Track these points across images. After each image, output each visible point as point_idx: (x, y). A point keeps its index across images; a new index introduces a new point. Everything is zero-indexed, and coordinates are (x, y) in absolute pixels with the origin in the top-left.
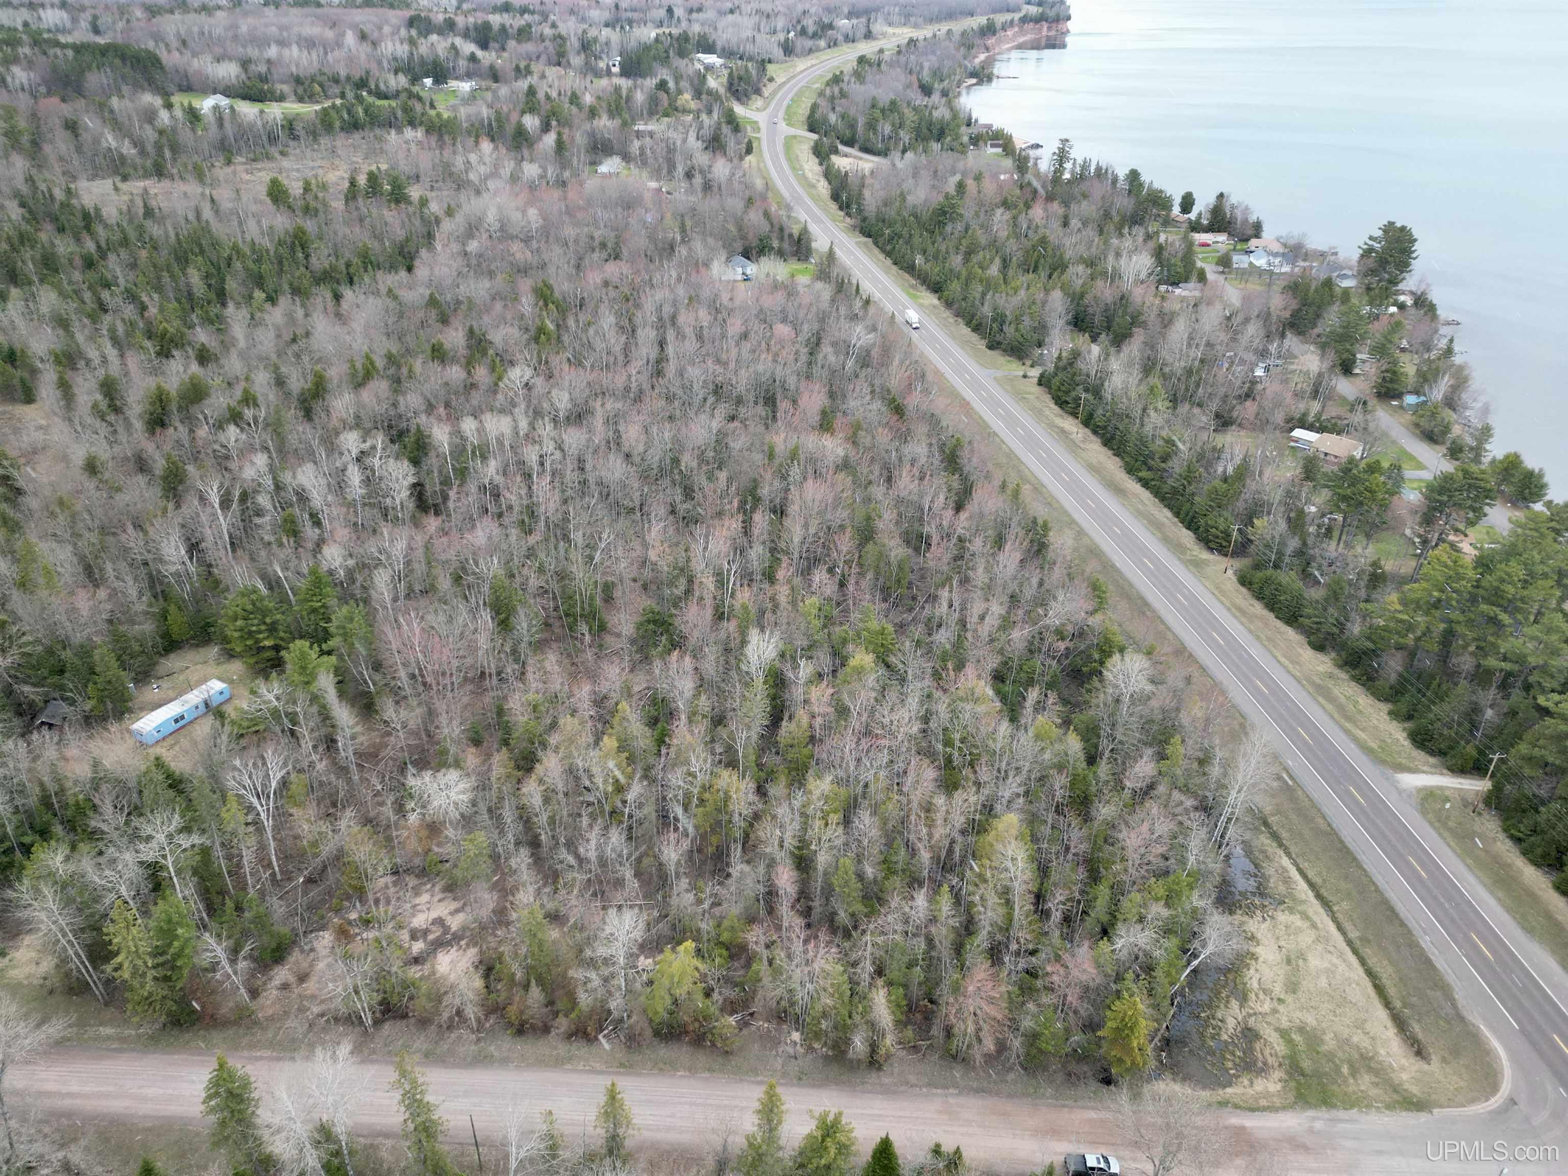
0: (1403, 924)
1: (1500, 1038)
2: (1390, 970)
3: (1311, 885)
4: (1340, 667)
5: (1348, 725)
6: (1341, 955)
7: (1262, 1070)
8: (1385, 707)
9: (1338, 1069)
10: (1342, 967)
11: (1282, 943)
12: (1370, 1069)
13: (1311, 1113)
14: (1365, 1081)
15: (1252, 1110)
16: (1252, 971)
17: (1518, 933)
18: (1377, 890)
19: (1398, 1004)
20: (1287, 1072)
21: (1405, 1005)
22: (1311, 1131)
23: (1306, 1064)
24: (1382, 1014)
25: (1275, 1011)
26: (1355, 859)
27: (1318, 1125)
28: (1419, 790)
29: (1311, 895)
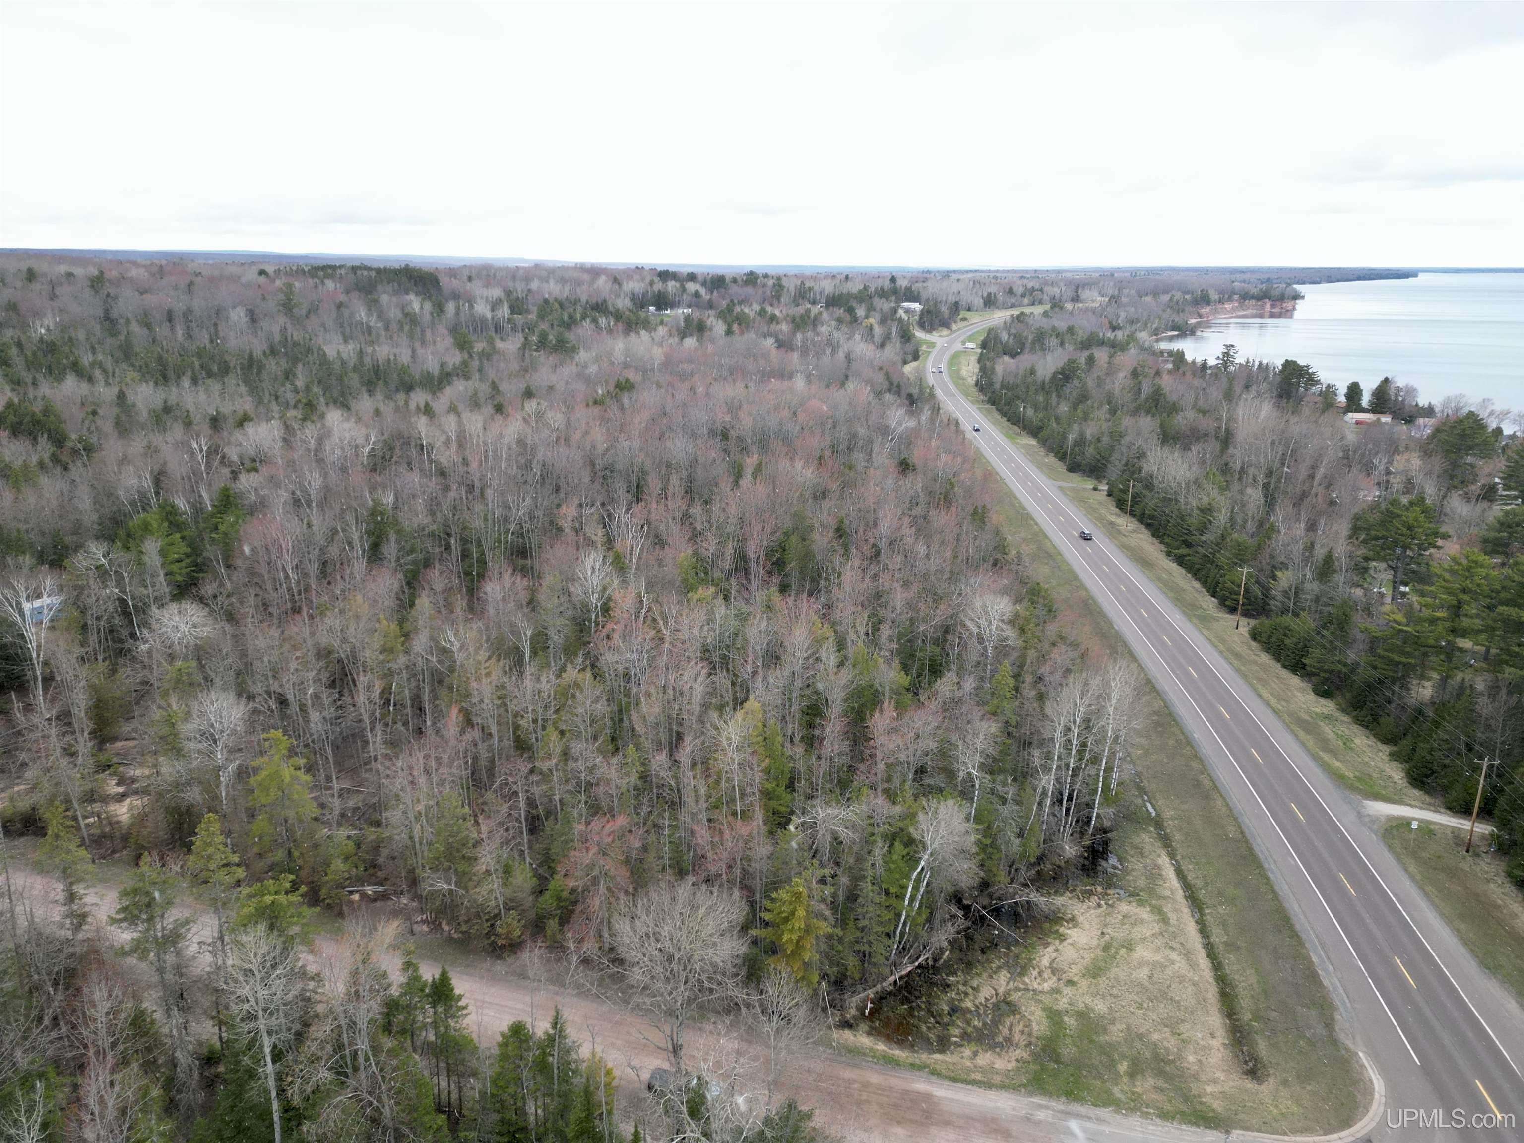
0: (1295, 935)
1: (1383, 1070)
2: (1253, 979)
3: (1187, 886)
4: (1343, 711)
5: (1326, 757)
6: (1188, 955)
7: (1001, 1046)
8: (1386, 749)
9: (1112, 1065)
10: (1180, 964)
11: (1108, 930)
12: (1160, 1073)
13: (1038, 1100)
14: (1146, 1085)
15: (954, 1080)
16: (1050, 949)
17: (1471, 966)
18: (1276, 897)
19: (1246, 1016)
20: (1033, 1054)
21: (1256, 1017)
22: (1028, 1119)
23: (1068, 1051)
24: (1216, 1020)
25: (1057, 991)
26: (1260, 866)
27: (1041, 1115)
28: (1390, 818)
29: (1180, 894)
